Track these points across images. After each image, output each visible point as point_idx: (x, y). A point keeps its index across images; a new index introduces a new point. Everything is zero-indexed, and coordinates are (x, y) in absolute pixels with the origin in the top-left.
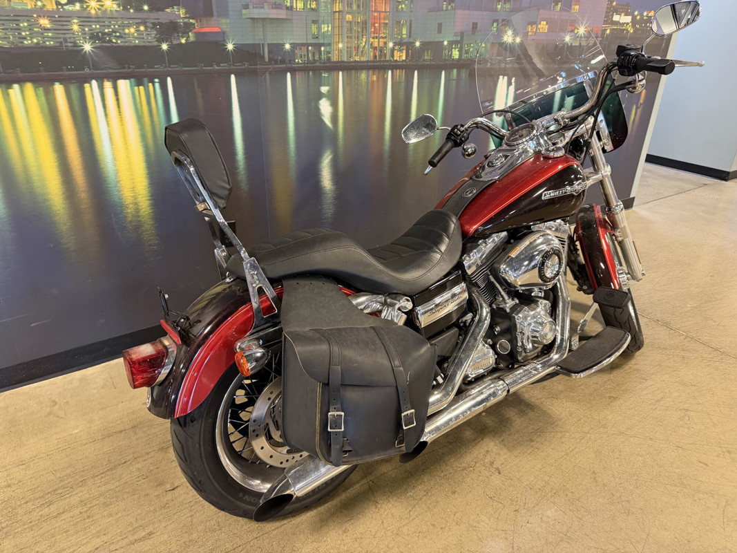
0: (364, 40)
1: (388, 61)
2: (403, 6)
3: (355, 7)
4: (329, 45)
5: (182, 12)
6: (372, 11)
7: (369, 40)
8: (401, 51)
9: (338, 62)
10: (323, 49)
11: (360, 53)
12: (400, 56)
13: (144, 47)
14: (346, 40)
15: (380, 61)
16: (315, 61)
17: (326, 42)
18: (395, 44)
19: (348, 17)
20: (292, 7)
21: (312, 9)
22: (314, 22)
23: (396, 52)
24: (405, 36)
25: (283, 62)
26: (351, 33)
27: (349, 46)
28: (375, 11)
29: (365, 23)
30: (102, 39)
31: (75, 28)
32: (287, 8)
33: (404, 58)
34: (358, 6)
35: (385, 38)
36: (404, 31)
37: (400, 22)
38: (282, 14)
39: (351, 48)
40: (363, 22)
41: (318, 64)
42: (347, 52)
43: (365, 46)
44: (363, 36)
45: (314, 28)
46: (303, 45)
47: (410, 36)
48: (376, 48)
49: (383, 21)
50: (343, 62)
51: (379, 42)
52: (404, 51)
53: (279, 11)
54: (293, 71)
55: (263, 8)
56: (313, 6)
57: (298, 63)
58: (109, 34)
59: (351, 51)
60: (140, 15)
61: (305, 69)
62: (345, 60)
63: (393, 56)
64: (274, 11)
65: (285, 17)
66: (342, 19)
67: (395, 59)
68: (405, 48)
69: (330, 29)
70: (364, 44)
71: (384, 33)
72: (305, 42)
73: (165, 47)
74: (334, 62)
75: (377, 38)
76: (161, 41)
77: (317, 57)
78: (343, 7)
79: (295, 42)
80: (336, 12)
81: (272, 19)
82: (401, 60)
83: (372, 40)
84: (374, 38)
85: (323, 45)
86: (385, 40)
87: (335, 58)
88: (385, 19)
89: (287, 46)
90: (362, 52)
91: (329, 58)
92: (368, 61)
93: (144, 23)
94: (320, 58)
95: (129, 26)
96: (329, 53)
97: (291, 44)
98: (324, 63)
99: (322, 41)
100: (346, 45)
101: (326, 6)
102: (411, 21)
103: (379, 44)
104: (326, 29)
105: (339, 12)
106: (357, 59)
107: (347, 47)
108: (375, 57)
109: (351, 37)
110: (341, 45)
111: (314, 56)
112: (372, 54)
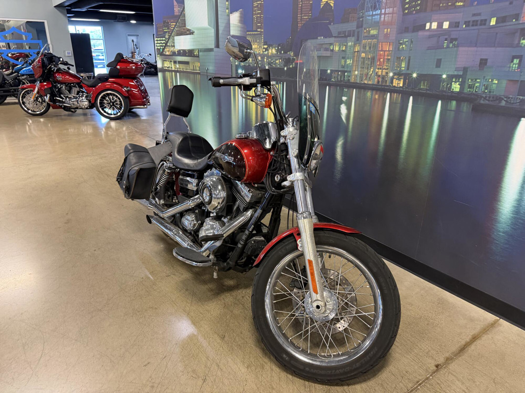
0: (372, 70)
1: (388, 86)
2: (404, 46)
3: (367, 48)
4: (350, 72)
5: (292, 54)
6: (379, 51)
7: (375, 69)
8: (399, 79)
9: (354, 83)
10: (346, 74)
11: (368, 79)
12: (398, 84)
13: (280, 68)
14: (360, 69)
15: (382, 85)
16: (341, 81)
17: (348, 70)
18: (395, 74)
19: (363, 55)
20: (333, 49)
21: (343, 50)
22: (343, 58)
23: (394, 80)
24: (403, 69)
25: (326, 80)
26: (364, 65)
27: (362, 73)
28: (381, 51)
29: (373, 58)
30: (270, 65)
31: (265, 60)
32: (331, 50)
33: (401, 85)
34: (370, 48)
35: (387, 69)
36: (403, 65)
37: (400, 58)
38: (328, 54)
39: (362, 74)
40: (372, 58)
41: (342, 83)
42: (360, 77)
43: (372, 74)
44: (371, 67)
45: (343, 62)
46: (336, 71)
47: (408, 69)
48: (379, 76)
49: (386, 57)
50: (357, 83)
51: (382, 72)
52: (402, 80)
53: (327, 52)
54: (330, 85)
55: (320, 51)
56: (343, 49)
57: (333, 81)
58: (272, 63)
59: (362, 77)
60: (281, 55)
61: (336, 85)
62: (358, 82)
63: (392, 82)
64: (325, 52)
65: (329, 55)
66: (359, 56)
67: (394, 85)
68: (403, 77)
69: (351, 62)
70: (371, 72)
71: (386, 66)
72: (337, 69)
73: (285, 69)
74: (351, 83)
75: (381, 69)
76: (285, 66)
77: (342, 78)
78: (360, 49)
79: (333, 69)
80: (356, 52)
81: (323, 56)
82: (398, 86)
83: (377, 70)
84: (378, 69)
85: (346, 71)
86: (387, 71)
87: (352, 80)
88: (388, 56)
89: (329, 71)
90: (370, 78)
91: (349, 80)
92: (373, 84)
93: (281, 59)
94: (344, 80)
95: (277, 60)
96: (349, 76)
97: (331, 70)
98: (346, 83)
99: (346, 70)
100: (359, 72)
101: (350, 48)
102: (409, 57)
103: (382, 73)
104: (349, 62)
105: (357, 52)
106: (366, 82)
107: (360, 74)
108: (378, 82)
109: (363, 68)
110: (356, 73)
111: (341, 78)
112: (376, 80)
